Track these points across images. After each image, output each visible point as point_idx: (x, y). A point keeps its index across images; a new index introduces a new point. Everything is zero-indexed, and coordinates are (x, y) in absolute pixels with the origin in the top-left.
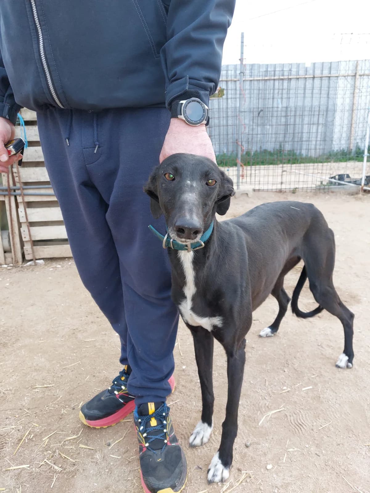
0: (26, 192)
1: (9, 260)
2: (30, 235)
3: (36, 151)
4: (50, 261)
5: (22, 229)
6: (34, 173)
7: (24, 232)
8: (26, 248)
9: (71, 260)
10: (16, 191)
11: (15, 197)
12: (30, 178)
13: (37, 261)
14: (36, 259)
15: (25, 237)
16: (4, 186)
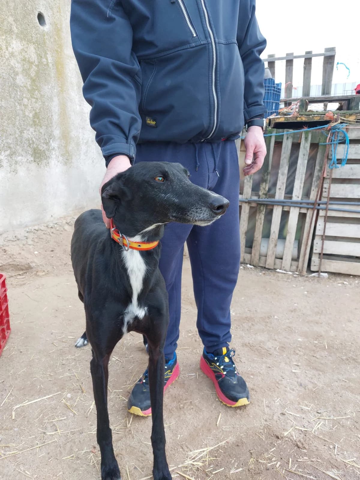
0: (330, 207)
1: (294, 268)
2: (322, 249)
3: (351, 168)
4: (333, 275)
5: (315, 242)
6: (343, 190)
7: (316, 244)
8: (314, 260)
9: (356, 279)
10: (321, 205)
11: (318, 211)
12: (338, 194)
13: (322, 274)
14: (322, 272)
15: (316, 250)
16: (310, 200)
